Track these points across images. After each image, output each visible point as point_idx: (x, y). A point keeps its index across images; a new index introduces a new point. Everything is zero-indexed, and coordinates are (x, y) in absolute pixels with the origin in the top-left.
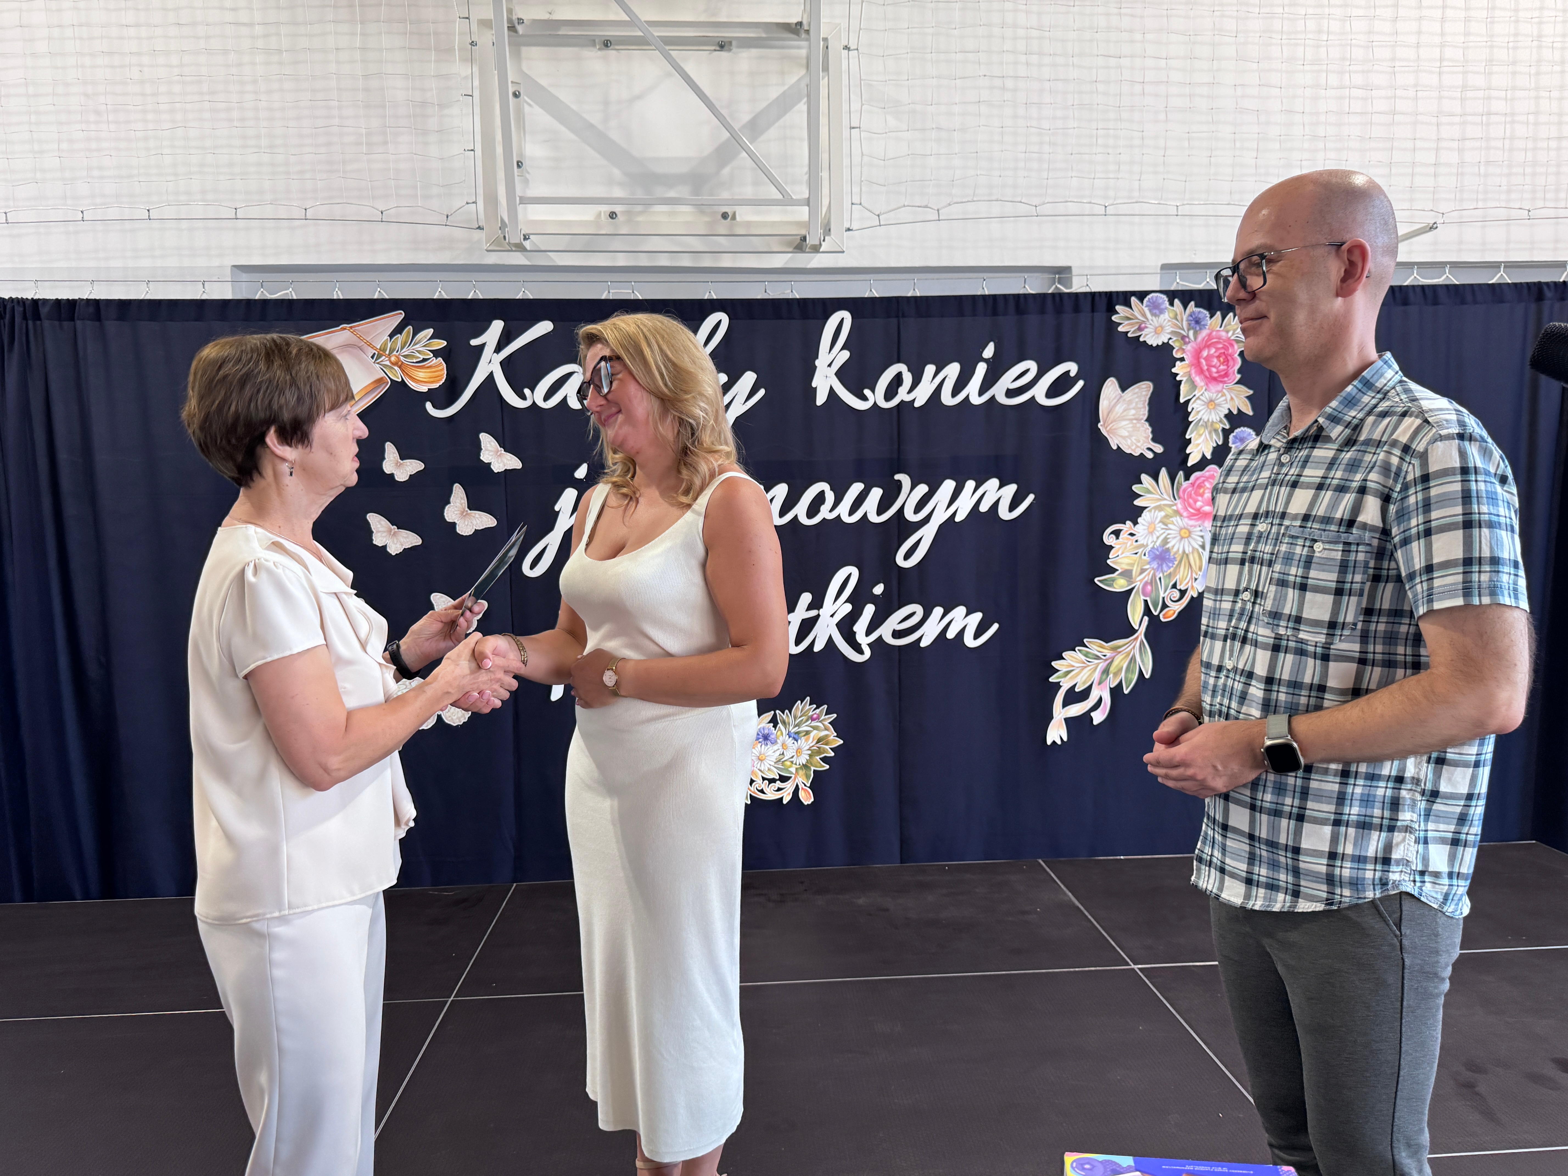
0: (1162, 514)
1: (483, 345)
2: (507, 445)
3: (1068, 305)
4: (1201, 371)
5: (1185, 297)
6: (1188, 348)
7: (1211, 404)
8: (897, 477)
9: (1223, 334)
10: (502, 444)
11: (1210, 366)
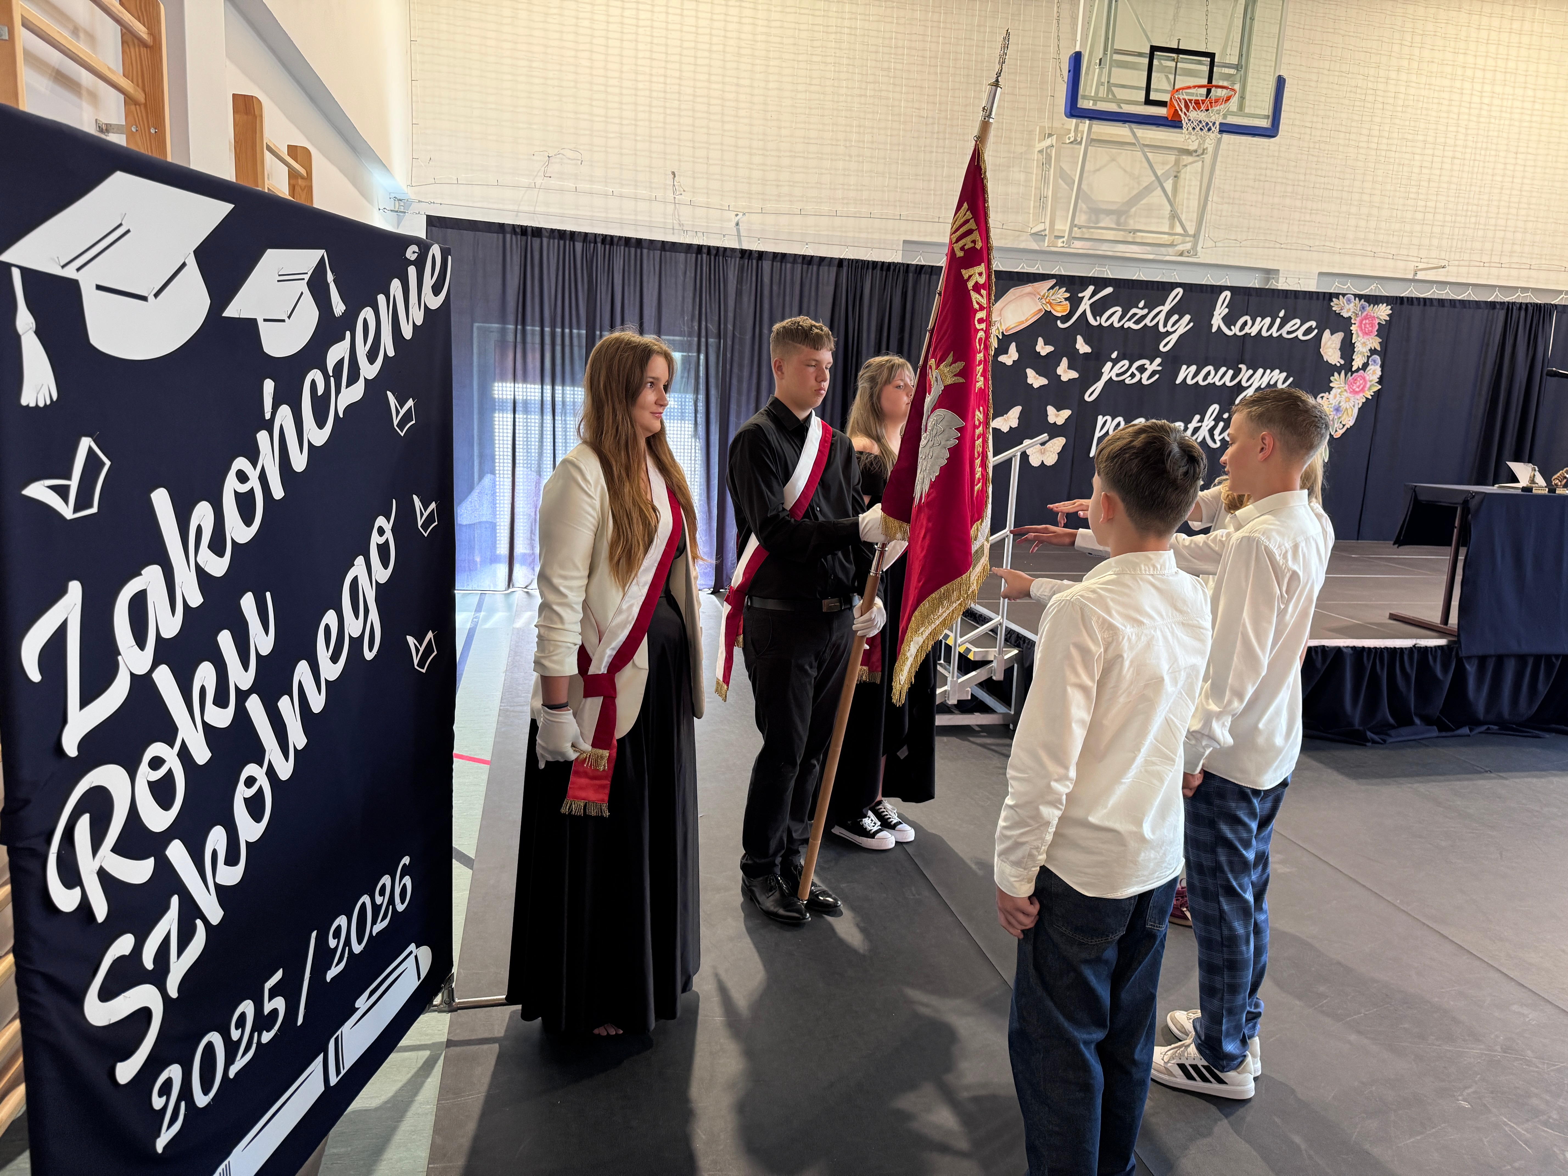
0: (1340, 390)
1: (1084, 297)
2: (1087, 342)
3: (1315, 297)
4: (1361, 330)
5: (1360, 297)
6: (1358, 319)
7: (1364, 344)
8: (1240, 366)
9: (1372, 314)
10: (1085, 341)
11: (1365, 327)
